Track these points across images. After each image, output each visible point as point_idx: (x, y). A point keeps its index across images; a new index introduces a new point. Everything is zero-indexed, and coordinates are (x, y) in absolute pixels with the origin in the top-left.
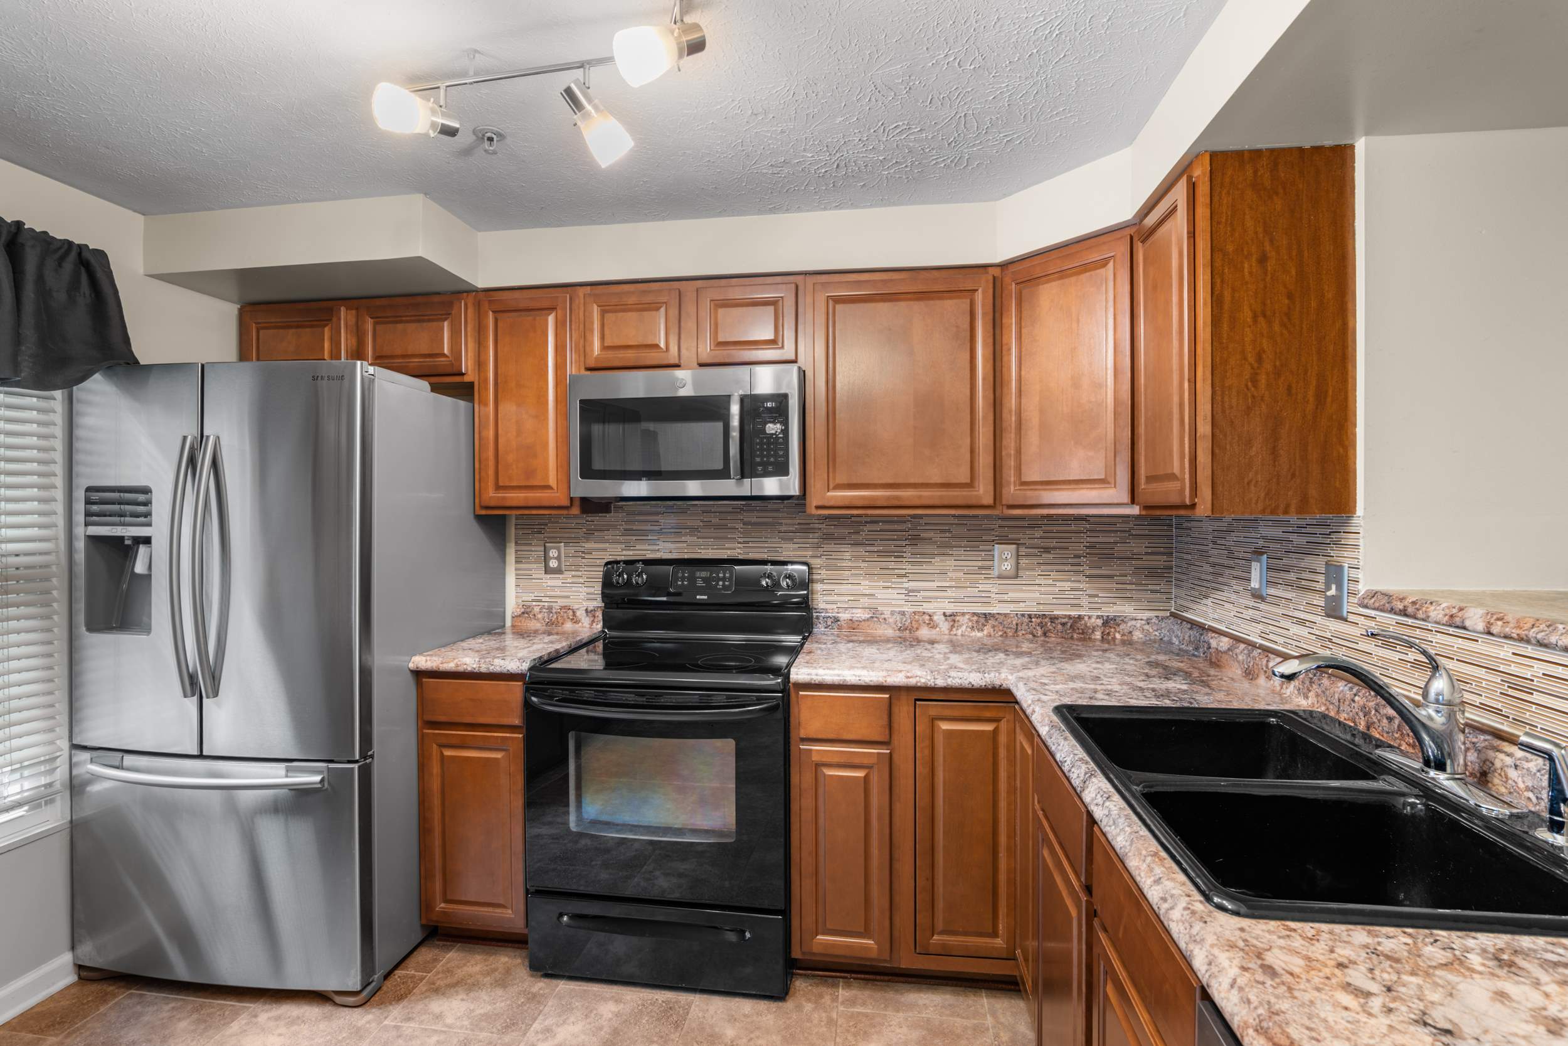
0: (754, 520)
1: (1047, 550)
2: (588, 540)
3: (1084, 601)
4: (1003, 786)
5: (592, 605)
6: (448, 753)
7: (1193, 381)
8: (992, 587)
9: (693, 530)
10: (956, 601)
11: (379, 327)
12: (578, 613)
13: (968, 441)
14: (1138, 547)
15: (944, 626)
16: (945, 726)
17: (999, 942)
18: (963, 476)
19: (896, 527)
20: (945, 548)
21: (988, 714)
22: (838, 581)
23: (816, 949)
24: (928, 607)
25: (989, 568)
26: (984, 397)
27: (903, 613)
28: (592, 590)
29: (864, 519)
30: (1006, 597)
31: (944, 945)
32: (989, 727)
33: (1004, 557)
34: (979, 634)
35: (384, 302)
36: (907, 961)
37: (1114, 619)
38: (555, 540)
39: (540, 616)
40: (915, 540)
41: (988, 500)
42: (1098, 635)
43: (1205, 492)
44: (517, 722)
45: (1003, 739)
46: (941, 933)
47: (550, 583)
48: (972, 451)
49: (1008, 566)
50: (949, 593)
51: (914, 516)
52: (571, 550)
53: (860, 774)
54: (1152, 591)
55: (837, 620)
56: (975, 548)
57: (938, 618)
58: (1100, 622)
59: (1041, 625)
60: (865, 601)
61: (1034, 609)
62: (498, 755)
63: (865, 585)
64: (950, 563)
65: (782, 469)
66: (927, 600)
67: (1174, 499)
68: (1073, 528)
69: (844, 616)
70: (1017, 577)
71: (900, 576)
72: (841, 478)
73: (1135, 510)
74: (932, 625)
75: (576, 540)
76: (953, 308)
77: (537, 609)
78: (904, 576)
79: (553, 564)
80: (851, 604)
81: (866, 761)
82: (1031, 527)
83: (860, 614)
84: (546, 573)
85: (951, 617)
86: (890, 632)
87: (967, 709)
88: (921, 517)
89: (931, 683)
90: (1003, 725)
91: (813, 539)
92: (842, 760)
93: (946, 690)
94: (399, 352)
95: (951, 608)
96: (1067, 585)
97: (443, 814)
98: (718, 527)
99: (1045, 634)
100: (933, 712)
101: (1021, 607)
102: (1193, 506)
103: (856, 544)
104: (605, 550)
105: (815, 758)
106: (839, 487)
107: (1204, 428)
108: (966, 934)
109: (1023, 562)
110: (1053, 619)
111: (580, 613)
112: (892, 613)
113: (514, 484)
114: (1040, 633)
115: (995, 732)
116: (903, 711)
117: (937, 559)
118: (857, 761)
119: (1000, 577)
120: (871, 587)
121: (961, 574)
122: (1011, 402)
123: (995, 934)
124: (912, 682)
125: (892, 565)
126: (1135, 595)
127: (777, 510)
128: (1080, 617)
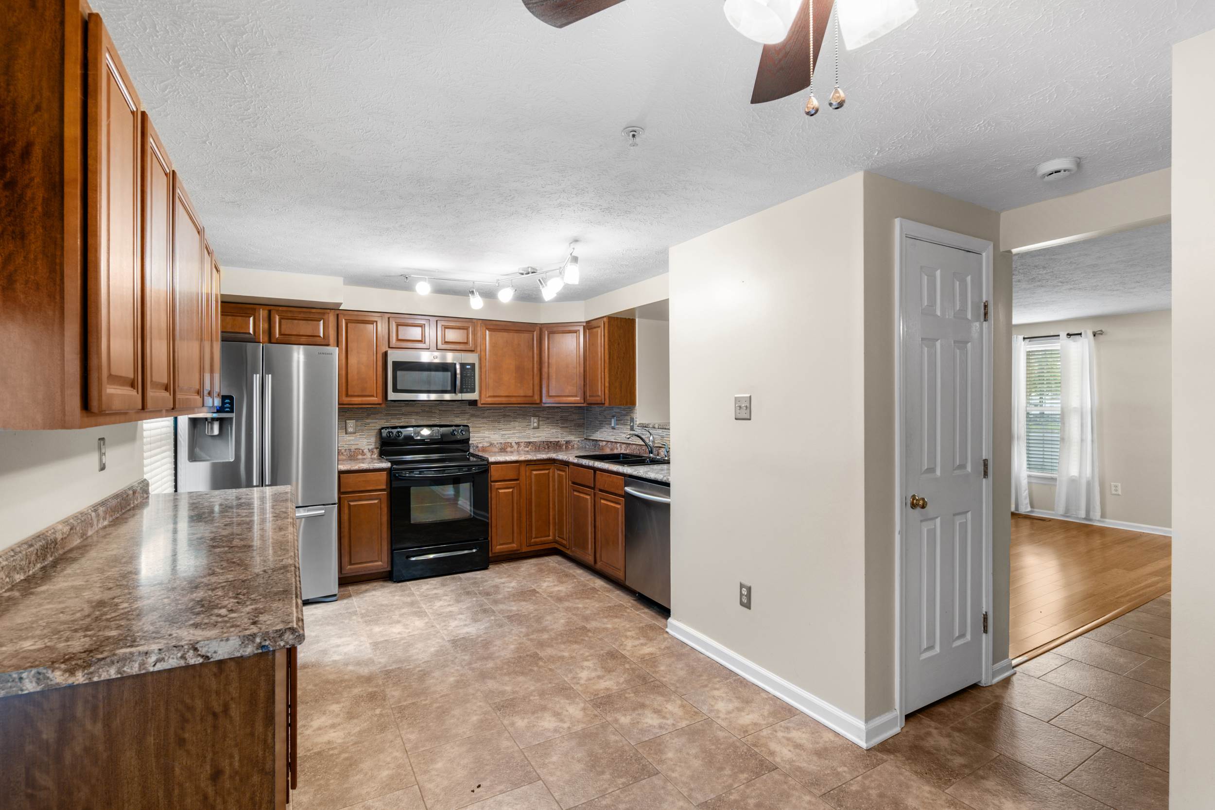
0: (443, 409)
1: (548, 418)
2: (367, 418)
3: (560, 436)
4: (551, 489)
5: (371, 447)
6: (352, 504)
7: (604, 373)
8: (530, 432)
9: (417, 413)
10: (519, 438)
11: (283, 321)
12: (365, 451)
13: (532, 382)
14: (575, 417)
15: (516, 447)
16: (535, 472)
17: (551, 538)
18: (530, 394)
19: (498, 411)
20: (515, 419)
21: (547, 467)
22: (479, 432)
23: (497, 551)
24: (509, 440)
25: (529, 425)
26: (537, 368)
27: (501, 443)
28: (370, 441)
29: (486, 408)
30: (535, 436)
31: (535, 542)
32: (547, 472)
33: (534, 422)
34: (527, 449)
35: (284, 309)
36: (525, 549)
37: (569, 441)
38: (350, 419)
39: (345, 453)
40: (505, 416)
41: (538, 401)
42: (564, 447)
43: (607, 400)
44: (384, 487)
45: (551, 475)
46: (534, 538)
47: (348, 438)
48: (533, 385)
49: (536, 425)
50: (517, 435)
51: (504, 407)
52: (359, 423)
53: (511, 490)
54: (580, 432)
55: (477, 447)
56: (525, 418)
57: (514, 444)
58: (565, 442)
59: (547, 444)
60: (487, 439)
61: (544, 439)
62: (376, 501)
63: (487, 434)
64: (517, 424)
65: (473, 391)
66: (509, 438)
67: (599, 402)
68: (556, 411)
69: (480, 445)
70: (538, 428)
71: (499, 429)
72: (491, 394)
73: (585, 405)
74: (512, 447)
75: (362, 418)
76: (525, 336)
77: (343, 451)
78: (501, 429)
79: (350, 430)
80: (481, 441)
81: (513, 486)
82: (543, 411)
83: (486, 444)
84: (346, 433)
85: (518, 444)
86: (497, 450)
87: (541, 467)
88: (507, 407)
89: (532, 459)
90: (551, 470)
91: (467, 416)
92: (505, 486)
93: (535, 461)
94: (295, 333)
95: (517, 441)
96: (554, 431)
97: (350, 529)
98: (428, 412)
99: (548, 448)
100: (531, 468)
101: (540, 439)
102: (604, 404)
103: (484, 418)
104: (376, 423)
105: (496, 487)
106: (489, 397)
107: (607, 384)
108: (541, 537)
109: (541, 423)
110: (551, 442)
111: (366, 451)
112: (497, 443)
113: (356, 394)
114: (546, 447)
115: (549, 473)
116: (523, 469)
117: (512, 423)
118: (509, 486)
119: (534, 428)
120: (489, 434)
121: (520, 428)
122: (545, 370)
123: (549, 536)
124: (527, 459)
125: (496, 425)
126: (574, 433)
127: (453, 405)
128: (559, 441)
